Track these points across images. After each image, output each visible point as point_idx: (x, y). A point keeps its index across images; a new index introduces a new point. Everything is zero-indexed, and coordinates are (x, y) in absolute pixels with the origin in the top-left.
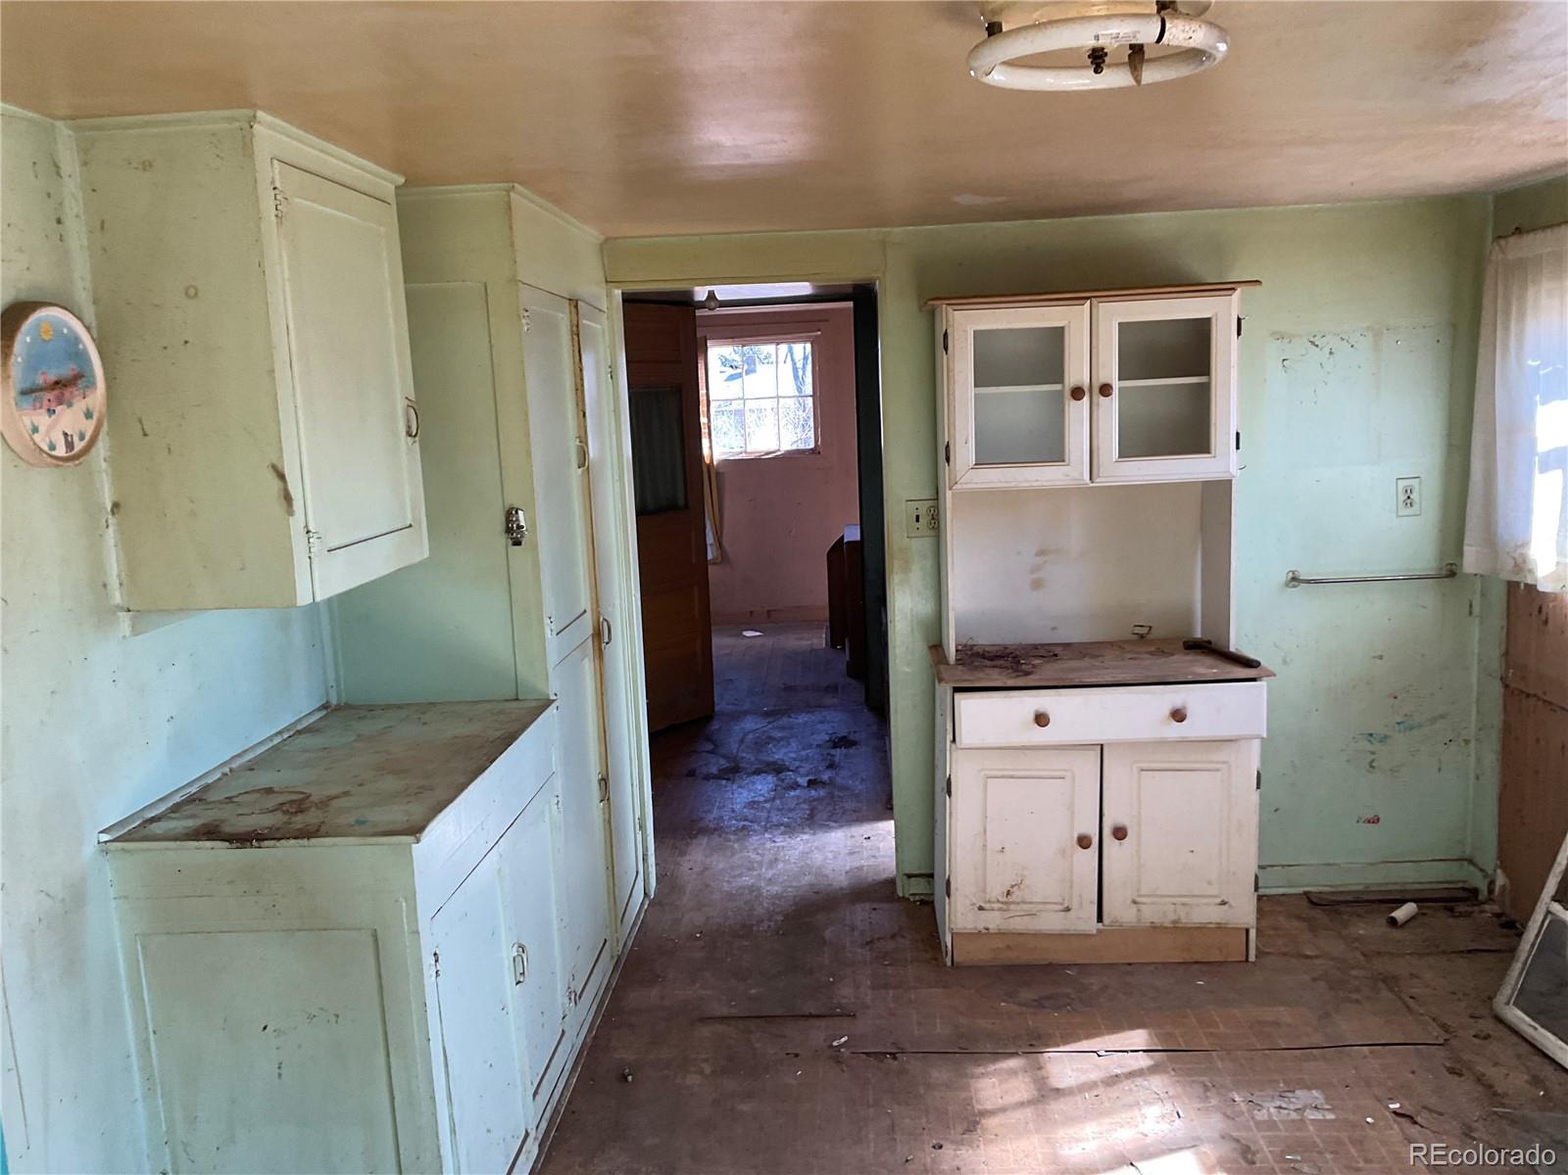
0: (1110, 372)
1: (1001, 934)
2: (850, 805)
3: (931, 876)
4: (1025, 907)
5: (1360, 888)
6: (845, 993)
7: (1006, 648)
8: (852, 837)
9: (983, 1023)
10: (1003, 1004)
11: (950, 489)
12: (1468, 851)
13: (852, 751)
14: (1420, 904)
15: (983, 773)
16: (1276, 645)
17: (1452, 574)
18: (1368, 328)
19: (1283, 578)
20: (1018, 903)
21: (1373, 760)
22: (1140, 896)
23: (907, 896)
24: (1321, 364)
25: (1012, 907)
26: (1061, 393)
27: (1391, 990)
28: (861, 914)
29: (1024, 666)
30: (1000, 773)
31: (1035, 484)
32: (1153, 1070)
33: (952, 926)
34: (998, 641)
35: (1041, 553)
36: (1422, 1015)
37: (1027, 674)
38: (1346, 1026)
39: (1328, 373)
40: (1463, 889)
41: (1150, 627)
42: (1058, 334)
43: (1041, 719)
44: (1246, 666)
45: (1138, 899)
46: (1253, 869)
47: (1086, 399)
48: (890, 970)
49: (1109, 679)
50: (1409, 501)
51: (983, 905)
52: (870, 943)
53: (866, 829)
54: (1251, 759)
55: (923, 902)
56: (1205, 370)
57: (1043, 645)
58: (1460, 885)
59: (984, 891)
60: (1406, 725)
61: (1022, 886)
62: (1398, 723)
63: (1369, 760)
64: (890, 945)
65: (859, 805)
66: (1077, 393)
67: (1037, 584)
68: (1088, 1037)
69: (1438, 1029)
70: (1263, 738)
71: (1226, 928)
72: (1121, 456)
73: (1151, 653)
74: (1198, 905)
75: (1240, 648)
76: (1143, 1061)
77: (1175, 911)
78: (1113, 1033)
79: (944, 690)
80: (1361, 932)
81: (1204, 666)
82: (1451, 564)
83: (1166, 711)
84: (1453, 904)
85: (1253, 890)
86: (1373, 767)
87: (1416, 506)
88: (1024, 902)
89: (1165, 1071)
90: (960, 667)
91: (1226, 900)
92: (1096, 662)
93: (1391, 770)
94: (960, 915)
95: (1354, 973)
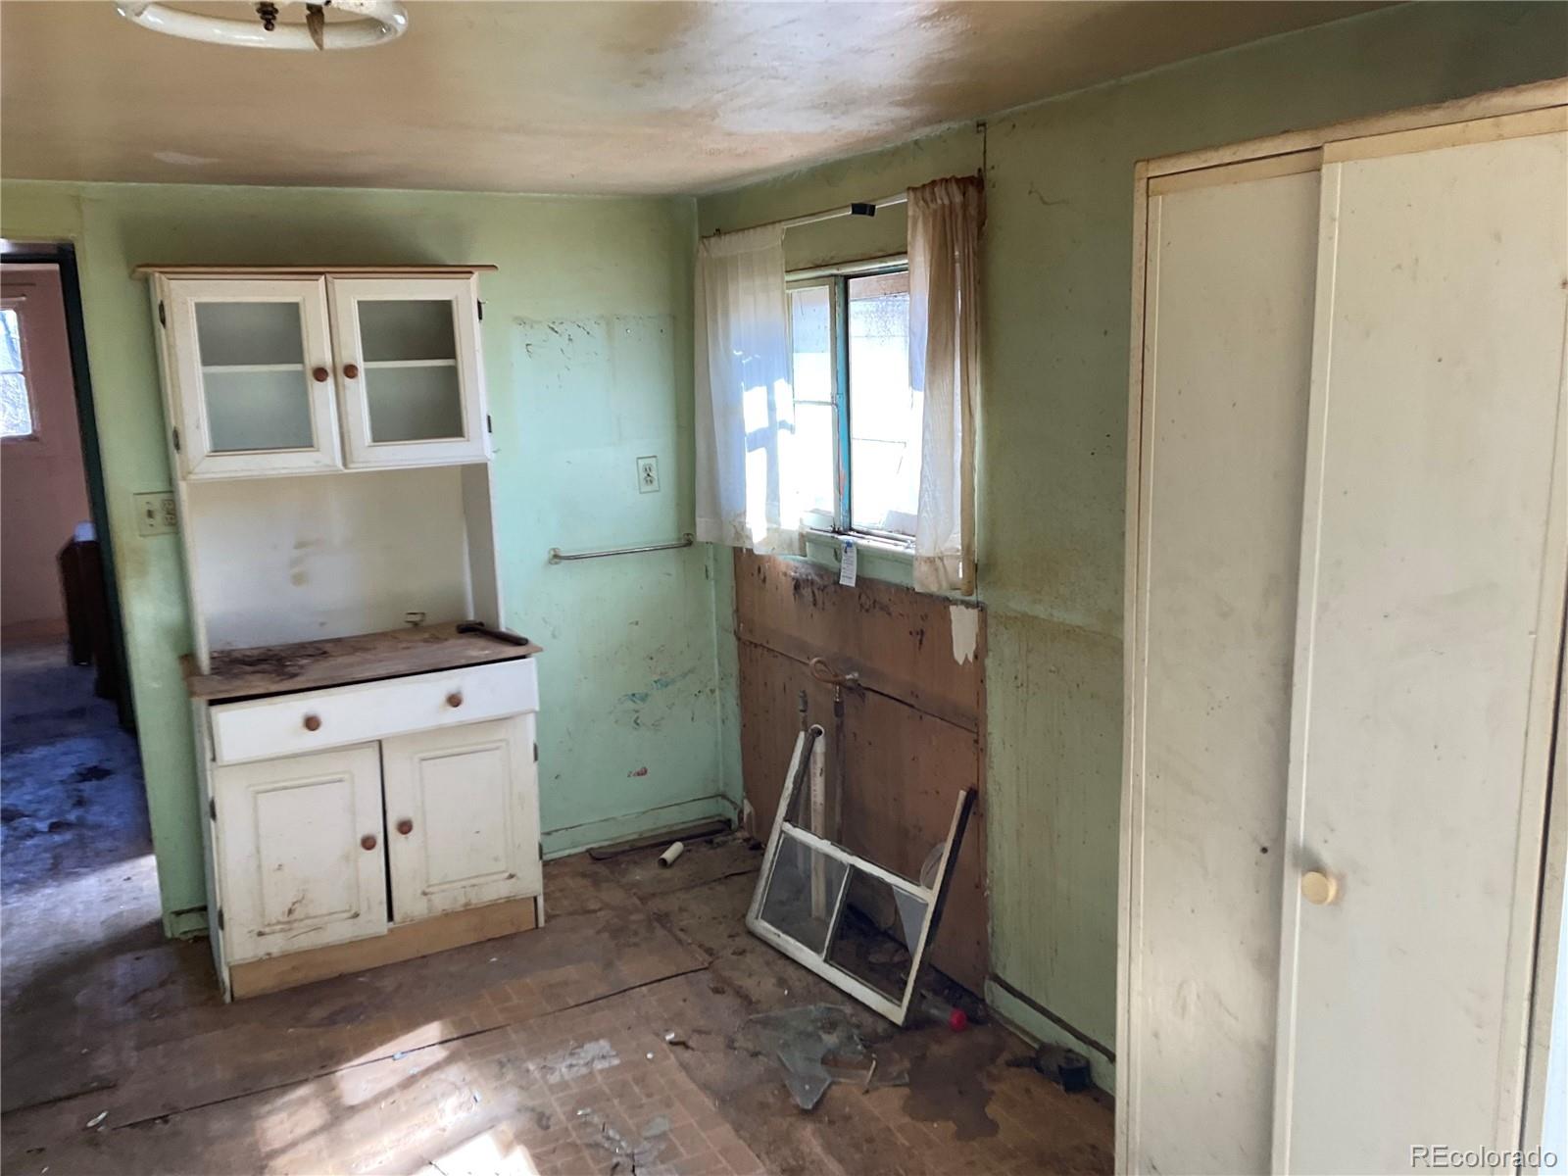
0: (353, 350)
1: (286, 956)
2: (103, 845)
3: (204, 909)
4: (309, 922)
5: (635, 836)
6: (104, 1063)
7: (270, 650)
8: (109, 880)
9: (270, 1056)
10: (291, 1030)
11: (184, 479)
12: (722, 789)
13: (105, 782)
14: (686, 842)
15: (252, 789)
16: (544, 619)
17: (689, 543)
18: (602, 317)
19: (545, 556)
20: (301, 920)
21: (638, 718)
22: (429, 886)
23: (177, 935)
24: (562, 350)
25: (296, 925)
26: (301, 375)
27: (663, 926)
28: (122, 969)
29: (290, 668)
30: (270, 787)
31: (283, 471)
32: (449, 1060)
33: (229, 960)
34: (262, 643)
35: (300, 545)
36: (690, 944)
37: (294, 676)
38: (629, 970)
39: (569, 359)
40: (719, 821)
41: (423, 614)
42: (292, 311)
43: (312, 723)
44: (515, 644)
45: (427, 890)
46: (536, 837)
47: (330, 380)
48: (160, 1023)
49: (383, 672)
50: (649, 479)
51: (262, 930)
52: (134, 997)
53: (126, 869)
54: (527, 733)
55: (197, 939)
56: (451, 353)
57: (311, 643)
58: (717, 819)
59: (263, 915)
60: (663, 683)
61: (304, 902)
62: (656, 682)
63: (634, 718)
64: (160, 995)
65: (117, 843)
66: (320, 374)
67: (299, 579)
68: (382, 1043)
69: (704, 954)
70: (536, 712)
71: (515, 900)
72: (374, 440)
73: (426, 641)
74: (487, 883)
75: (510, 627)
76: (440, 1054)
77: (465, 893)
78: (408, 1032)
79: (199, 703)
80: (638, 878)
81: (479, 648)
82: (688, 534)
83: (442, 698)
84: (712, 837)
85: (538, 857)
86: (638, 724)
87: (655, 483)
88: (307, 918)
89: (462, 1059)
90: (215, 676)
91: (513, 873)
92: (368, 656)
93: (653, 725)
94: (237, 946)
95: (633, 917)
